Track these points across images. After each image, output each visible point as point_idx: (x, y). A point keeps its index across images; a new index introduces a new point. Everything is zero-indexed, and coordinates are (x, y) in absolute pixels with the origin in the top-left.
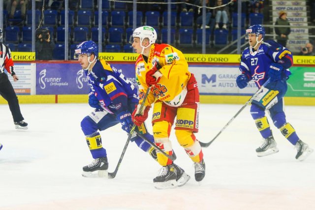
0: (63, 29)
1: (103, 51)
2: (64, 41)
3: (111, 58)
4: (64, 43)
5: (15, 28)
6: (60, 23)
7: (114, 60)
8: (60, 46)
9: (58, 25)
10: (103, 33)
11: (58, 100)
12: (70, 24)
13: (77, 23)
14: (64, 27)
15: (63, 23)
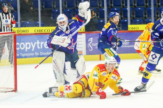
0: (103, 9)
1: (131, 24)
2: (104, 17)
3: (137, 28)
4: (104, 19)
5: (70, 10)
6: (101, 5)
7: (139, 30)
8: (101, 21)
9: (100, 7)
10: (130, 11)
11: (102, 58)
12: (108, 6)
13: (112, 5)
14: (104, 8)
15: (103, 6)
